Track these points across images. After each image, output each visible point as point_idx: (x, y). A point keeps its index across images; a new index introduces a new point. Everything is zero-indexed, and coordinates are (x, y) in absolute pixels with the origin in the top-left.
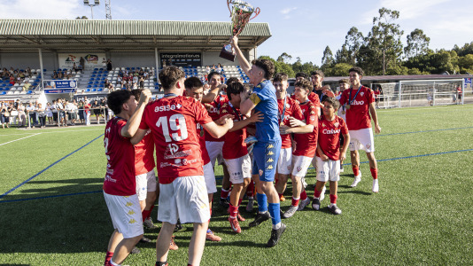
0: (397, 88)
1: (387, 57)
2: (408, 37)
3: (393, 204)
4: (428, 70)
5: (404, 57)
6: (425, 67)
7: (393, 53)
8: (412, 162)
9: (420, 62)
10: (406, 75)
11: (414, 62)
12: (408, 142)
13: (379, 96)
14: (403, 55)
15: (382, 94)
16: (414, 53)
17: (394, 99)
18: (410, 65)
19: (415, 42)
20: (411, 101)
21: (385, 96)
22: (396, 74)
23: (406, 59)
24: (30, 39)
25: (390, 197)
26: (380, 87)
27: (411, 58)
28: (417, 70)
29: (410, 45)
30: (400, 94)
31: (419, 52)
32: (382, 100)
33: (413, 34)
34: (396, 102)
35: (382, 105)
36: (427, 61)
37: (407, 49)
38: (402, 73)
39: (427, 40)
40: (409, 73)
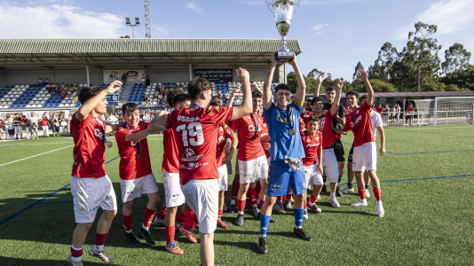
0: (432, 105)
1: (423, 73)
2: (446, 52)
3: (422, 227)
4: (467, 87)
5: (441, 73)
6: (464, 83)
7: (429, 69)
8: (446, 183)
9: (459, 78)
10: (443, 92)
11: (453, 78)
12: (442, 161)
13: (413, 113)
14: (441, 71)
15: (416, 110)
16: (452, 69)
17: (429, 116)
18: (447, 81)
19: (454, 57)
20: (447, 119)
21: (419, 113)
22: (432, 90)
23: (444, 75)
24: (79, 57)
25: (419, 218)
26: (414, 104)
27: (449, 74)
28: (455, 87)
29: (448, 60)
30: (436, 111)
31: (458, 68)
32: (416, 116)
33: (451, 49)
34: (432, 119)
35: (416, 122)
36: (467, 77)
37: (445, 65)
38: (439, 89)
39: (467, 55)
40: (446, 90)
